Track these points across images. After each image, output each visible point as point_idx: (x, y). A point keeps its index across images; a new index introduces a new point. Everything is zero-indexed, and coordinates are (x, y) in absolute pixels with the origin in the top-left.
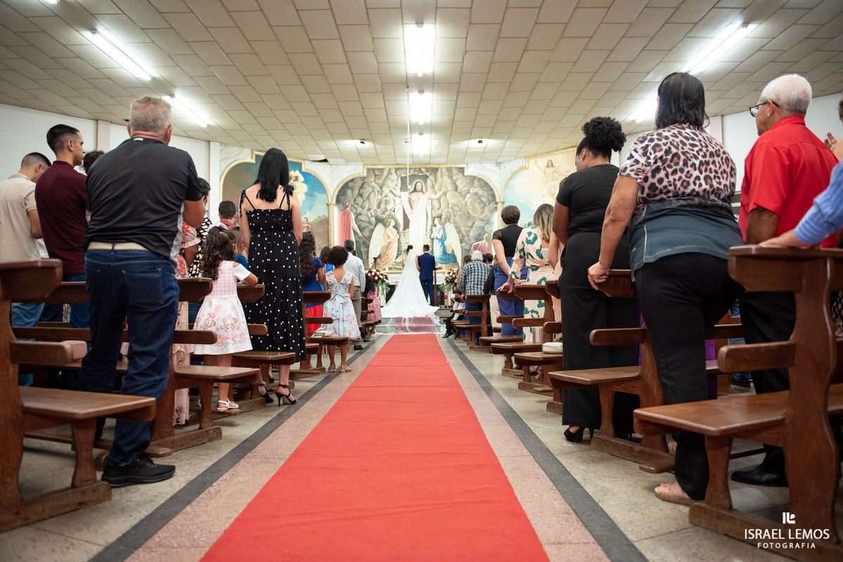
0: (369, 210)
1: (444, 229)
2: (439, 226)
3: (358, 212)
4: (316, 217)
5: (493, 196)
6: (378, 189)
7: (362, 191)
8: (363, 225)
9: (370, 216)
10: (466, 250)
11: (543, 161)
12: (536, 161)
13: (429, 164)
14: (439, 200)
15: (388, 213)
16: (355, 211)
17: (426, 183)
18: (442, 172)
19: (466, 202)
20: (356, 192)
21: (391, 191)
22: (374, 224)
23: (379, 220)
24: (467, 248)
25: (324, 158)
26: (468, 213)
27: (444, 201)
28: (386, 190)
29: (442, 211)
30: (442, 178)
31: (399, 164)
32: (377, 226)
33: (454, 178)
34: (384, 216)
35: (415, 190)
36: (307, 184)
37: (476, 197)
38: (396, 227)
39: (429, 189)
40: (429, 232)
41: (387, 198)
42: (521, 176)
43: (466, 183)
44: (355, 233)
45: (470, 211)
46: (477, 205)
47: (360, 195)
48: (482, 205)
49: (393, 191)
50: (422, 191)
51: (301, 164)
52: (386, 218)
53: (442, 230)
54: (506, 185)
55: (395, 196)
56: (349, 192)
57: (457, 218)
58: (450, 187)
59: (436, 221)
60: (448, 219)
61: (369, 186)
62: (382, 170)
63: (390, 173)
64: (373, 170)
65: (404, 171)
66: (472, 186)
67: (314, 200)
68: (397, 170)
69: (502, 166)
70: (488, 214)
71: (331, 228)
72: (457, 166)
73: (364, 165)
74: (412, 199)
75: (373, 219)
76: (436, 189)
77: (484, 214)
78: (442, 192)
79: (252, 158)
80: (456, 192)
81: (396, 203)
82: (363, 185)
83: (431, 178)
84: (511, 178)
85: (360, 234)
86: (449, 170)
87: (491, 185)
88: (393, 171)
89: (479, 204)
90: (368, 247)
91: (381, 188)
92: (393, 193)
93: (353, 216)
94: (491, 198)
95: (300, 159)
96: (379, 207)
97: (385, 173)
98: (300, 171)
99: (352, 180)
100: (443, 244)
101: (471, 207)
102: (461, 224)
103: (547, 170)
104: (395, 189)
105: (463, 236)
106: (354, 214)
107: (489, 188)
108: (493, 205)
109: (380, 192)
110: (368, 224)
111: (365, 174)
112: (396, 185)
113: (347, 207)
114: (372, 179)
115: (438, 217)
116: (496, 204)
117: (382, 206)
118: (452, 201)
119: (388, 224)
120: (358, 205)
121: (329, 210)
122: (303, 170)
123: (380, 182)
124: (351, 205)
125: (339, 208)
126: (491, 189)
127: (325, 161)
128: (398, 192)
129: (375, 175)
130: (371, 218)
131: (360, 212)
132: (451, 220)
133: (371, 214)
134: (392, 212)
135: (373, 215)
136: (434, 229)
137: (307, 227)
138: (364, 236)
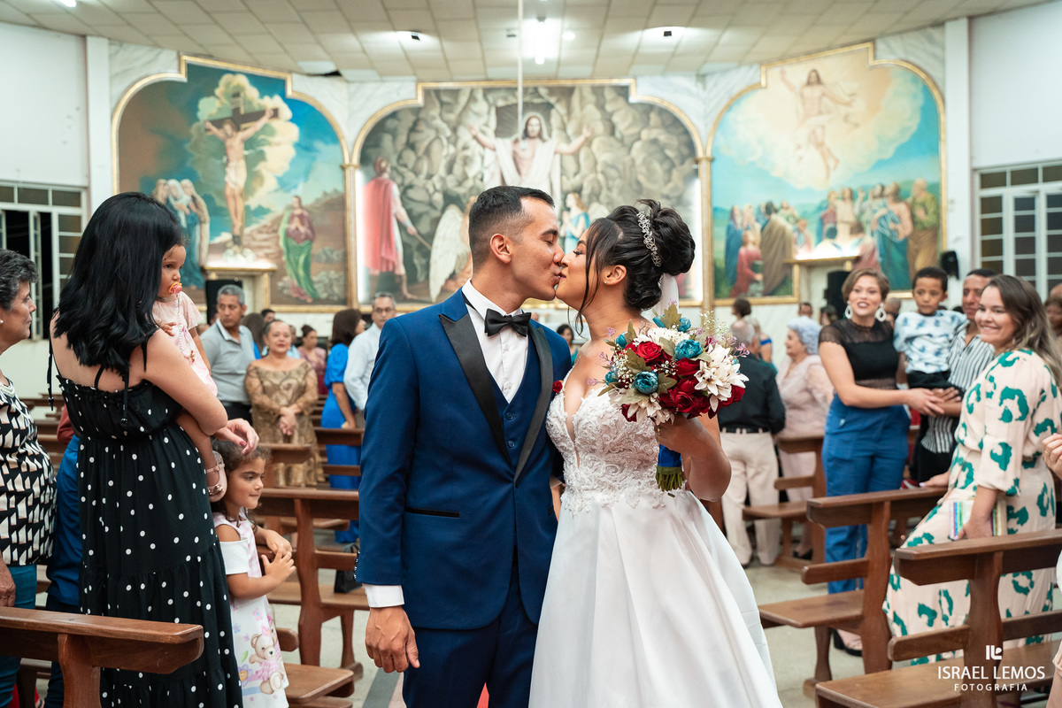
0: (429, 177)
1: (587, 216)
2: (576, 211)
3: (407, 182)
4: (319, 195)
5: (691, 146)
6: (448, 133)
7: (415, 137)
8: (418, 209)
9: (431, 190)
11: (798, 73)
12: (783, 73)
13: (556, 78)
14: (576, 155)
15: (469, 183)
16: (399, 180)
17: (548, 118)
18: (582, 98)
19: (633, 160)
20: (402, 139)
21: (475, 137)
25: (331, 68)
26: (638, 183)
27: (587, 157)
28: (465, 136)
29: (584, 178)
30: (582, 108)
31: (491, 80)
32: (447, 212)
33: (609, 108)
34: (461, 191)
35: (526, 135)
36: (299, 124)
37: (653, 148)
39: (555, 133)
41: (468, 153)
42: (751, 104)
43: (634, 119)
44: (402, 227)
45: (642, 179)
46: (656, 166)
47: (411, 146)
48: (666, 166)
49: (481, 136)
50: (540, 136)
51: (283, 83)
52: (465, 195)
53: (582, 219)
54: (718, 123)
55: (484, 146)
56: (387, 140)
57: (614, 194)
58: (600, 127)
59: (571, 200)
60: (596, 196)
61: (429, 126)
62: (455, 93)
63: (472, 98)
64: (438, 92)
65: (502, 94)
66: (646, 124)
67: (314, 159)
68: (487, 91)
69: (710, 82)
70: (680, 184)
71: (349, 216)
72: (616, 82)
73: (419, 81)
74: (521, 153)
75: (438, 198)
76: (570, 131)
77: (671, 185)
78: (581, 139)
79: (179, 71)
80: (612, 139)
81: (486, 163)
82: (415, 123)
83: (560, 109)
84: (728, 108)
85: (411, 229)
86: (598, 91)
87: (686, 122)
88: (479, 95)
89: (661, 163)
90: (427, 255)
91: (454, 130)
92: (479, 142)
93: (395, 191)
94: (685, 151)
95: (281, 70)
96: (450, 170)
97: (463, 99)
98: (283, 96)
99: (394, 115)
101: (643, 169)
103: (808, 91)
104: (483, 132)
106: (399, 186)
107: (681, 130)
108: (689, 166)
109: (453, 139)
110: (426, 208)
111: (420, 101)
112: (486, 125)
113: (383, 171)
114: (435, 112)
115: (574, 191)
116: (697, 162)
117: (457, 169)
118: (604, 157)
119: (469, 206)
120: (405, 166)
121: (345, 178)
122: (289, 93)
123: (452, 117)
124: (394, 169)
125: (366, 173)
126: (686, 132)
127: (336, 74)
128: (490, 138)
129: (442, 104)
130: (434, 193)
131: (411, 182)
132: (602, 198)
133: (434, 186)
134: (478, 182)
135: (438, 186)
136: (566, 216)
137: (301, 217)
138: (419, 233)
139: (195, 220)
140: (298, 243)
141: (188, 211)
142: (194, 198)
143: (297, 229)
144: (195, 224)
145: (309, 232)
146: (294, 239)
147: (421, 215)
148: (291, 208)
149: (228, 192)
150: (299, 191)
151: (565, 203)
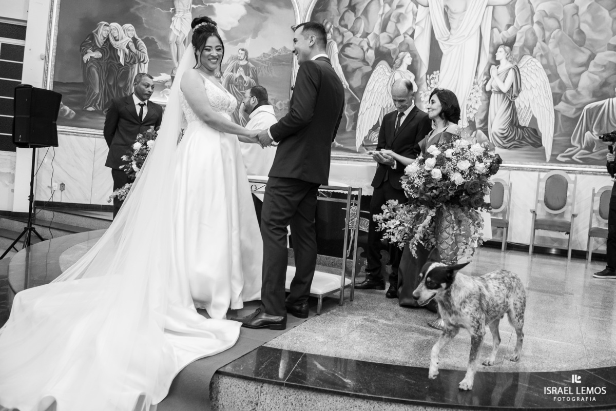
0: (365, 35)
1: (517, 70)
2: (505, 65)
3: (345, 42)
4: (267, 50)
8: (353, 64)
9: (366, 47)
10: (566, 119)
14: (511, 5)
15: (400, 39)
16: (339, 39)
19: (576, 8)
20: (346, 2)
22: (371, 64)
23: (382, 55)
24: (571, 113)
26: (581, 32)
27: (523, 8)
29: (517, 30)
32: (378, 68)
34: (392, 47)
38: (412, 68)
40: (482, 78)
41: (401, 10)
45: (585, 28)
46: (605, 13)
47: (352, 8)
52: (395, 50)
53: (511, 73)
55: (417, 4)
57: (551, 46)
60: (529, 48)
74: (452, 7)
75: (371, 54)
85: (345, 83)
93: (336, 49)
96: (384, 28)
100: (511, 104)
101: (588, 17)
102: (559, 58)
105: (562, 86)
106: (338, 45)
110: (360, 64)
115: (505, 44)
117: (391, 26)
118: (542, 6)
119: (398, 61)
120: (346, 26)
124: (336, 29)
130: (367, 50)
131: (349, 40)
132: (535, 50)
133: (368, 44)
134: (408, 38)
135: (371, 45)
136: (494, 71)
137: (246, 68)
138: (351, 87)
139: (133, 59)
140: (239, 90)
141: (127, 51)
142: (135, 40)
143: (241, 77)
144: (134, 63)
145: (253, 81)
146: (236, 86)
147: (354, 70)
148: (237, 58)
149: (171, 38)
150: (246, 46)
151: (494, 57)
